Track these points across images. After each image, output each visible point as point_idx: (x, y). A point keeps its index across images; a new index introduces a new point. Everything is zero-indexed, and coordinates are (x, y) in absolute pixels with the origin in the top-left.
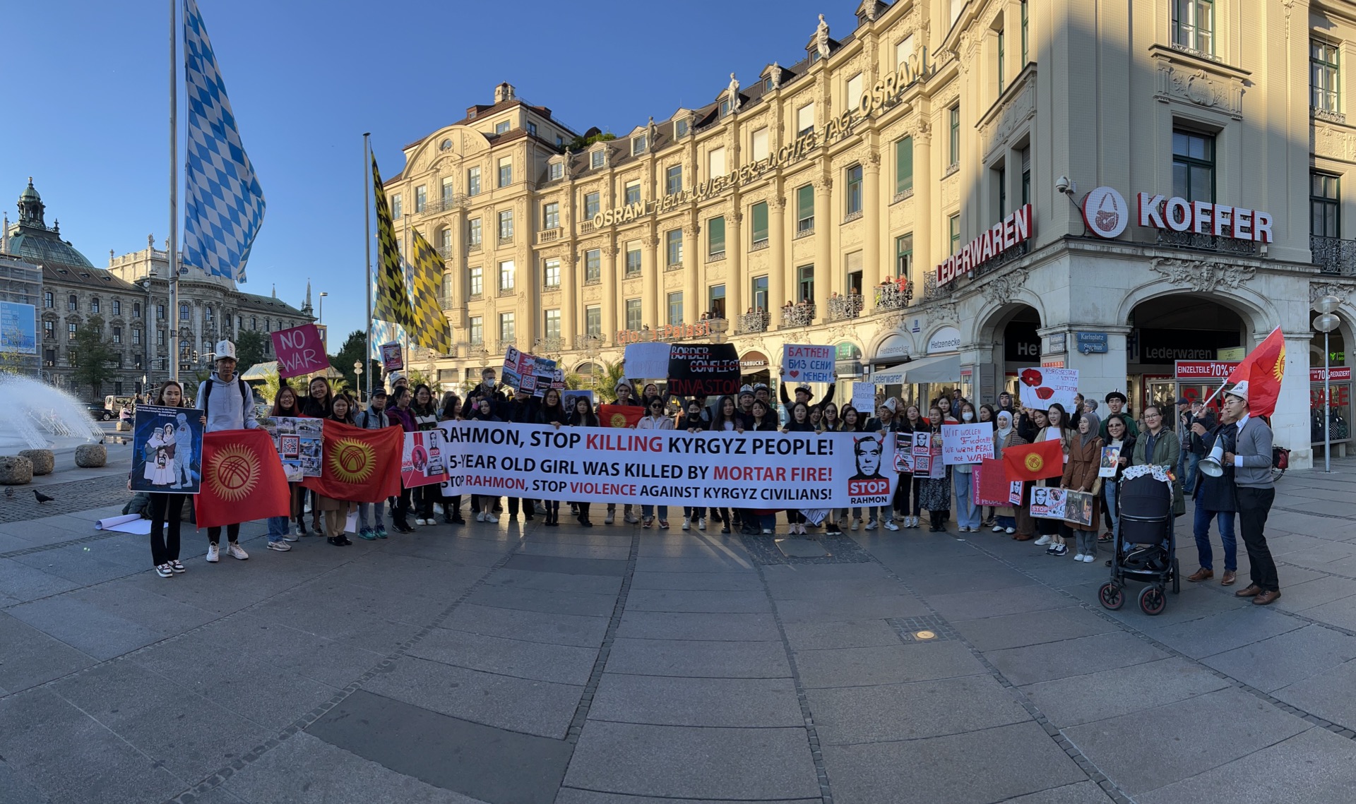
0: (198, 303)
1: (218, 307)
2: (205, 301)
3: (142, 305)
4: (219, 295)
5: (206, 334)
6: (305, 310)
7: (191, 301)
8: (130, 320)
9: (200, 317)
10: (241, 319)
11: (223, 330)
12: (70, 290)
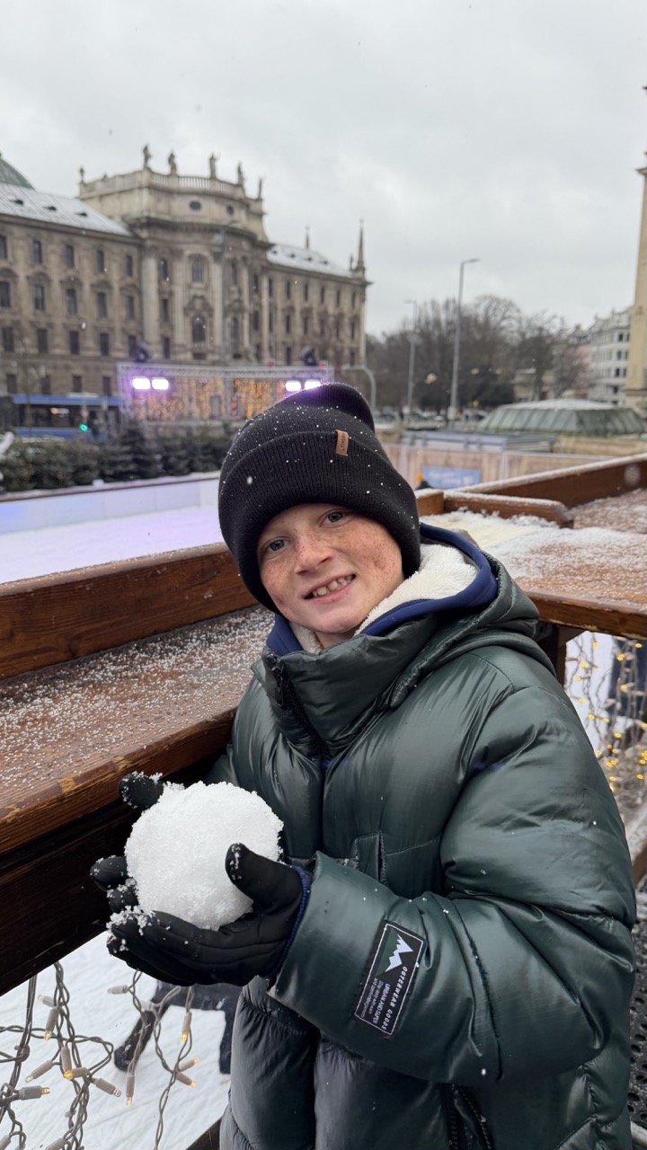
0: (217, 257)
1: (245, 264)
2: (226, 255)
3: (135, 258)
4: (245, 245)
5: (230, 306)
6: (357, 270)
7: (206, 253)
8: (119, 282)
9: (220, 280)
10: (271, 282)
11: (251, 299)
12: (32, 232)
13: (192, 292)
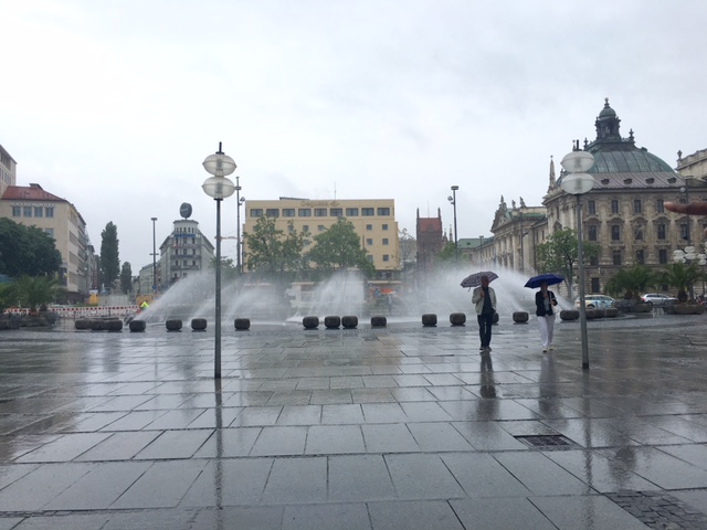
12: (634, 196)
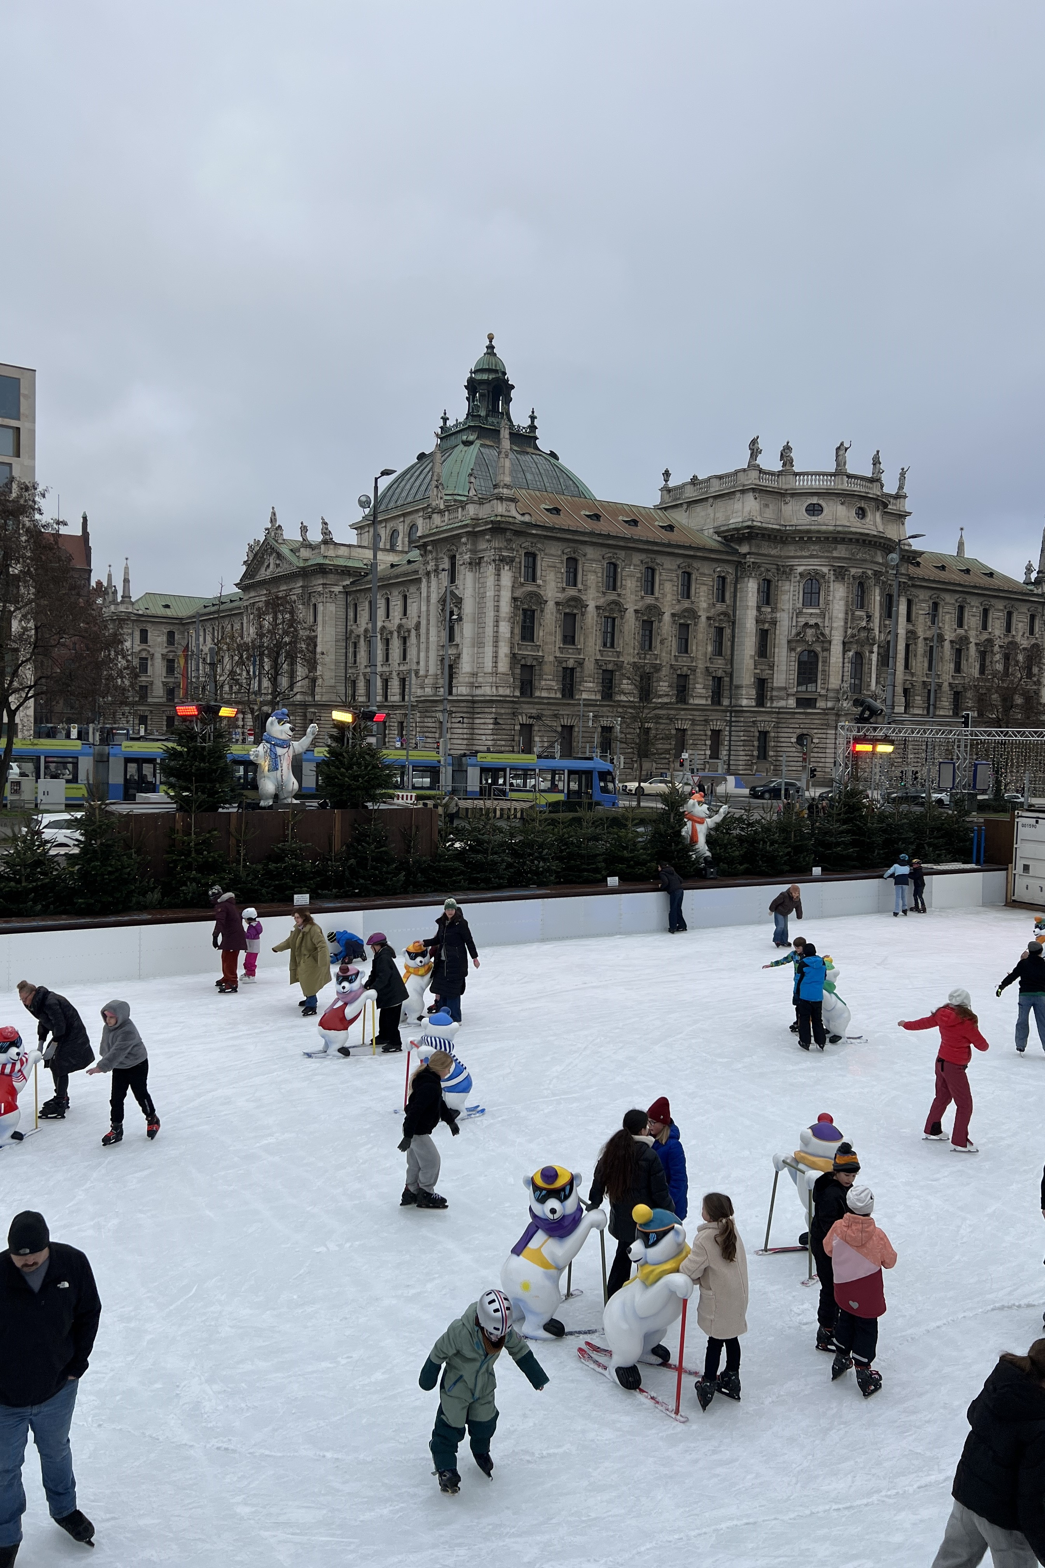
0: (840, 574)
1: (878, 581)
2: (853, 571)
3: (730, 579)
4: (879, 556)
5: (853, 636)
6: (1035, 583)
7: (825, 570)
8: (708, 610)
9: (842, 603)
10: (910, 603)
11: (882, 627)
12: (607, 552)
13: (802, 620)
